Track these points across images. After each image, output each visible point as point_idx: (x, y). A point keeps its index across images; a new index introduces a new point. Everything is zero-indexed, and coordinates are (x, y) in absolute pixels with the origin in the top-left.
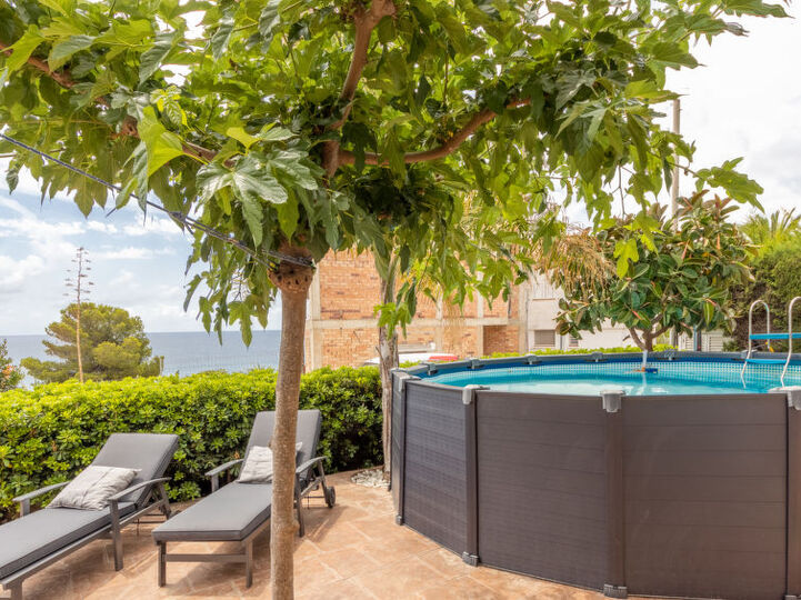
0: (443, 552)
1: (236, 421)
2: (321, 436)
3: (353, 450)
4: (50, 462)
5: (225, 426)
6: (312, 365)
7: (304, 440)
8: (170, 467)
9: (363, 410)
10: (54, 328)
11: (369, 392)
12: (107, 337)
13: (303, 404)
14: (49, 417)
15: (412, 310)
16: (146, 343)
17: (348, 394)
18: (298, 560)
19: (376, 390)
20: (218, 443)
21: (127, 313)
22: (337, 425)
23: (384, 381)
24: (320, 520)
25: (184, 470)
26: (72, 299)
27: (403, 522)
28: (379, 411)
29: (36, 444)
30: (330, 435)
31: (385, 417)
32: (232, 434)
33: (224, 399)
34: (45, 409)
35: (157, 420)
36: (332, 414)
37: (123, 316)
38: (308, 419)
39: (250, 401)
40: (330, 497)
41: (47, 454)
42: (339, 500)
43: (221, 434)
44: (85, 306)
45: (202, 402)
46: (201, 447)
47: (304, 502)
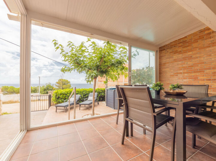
0: (111, 108)
1: (87, 94)
2: (98, 96)
3: (102, 99)
4: (66, 98)
5: (86, 94)
6: (96, 88)
7: (96, 96)
8: (80, 99)
9: (103, 93)
10: (57, 83)
11: (104, 91)
12: (65, 84)
13: (95, 92)
14: (66, 93)
15: (107, 81)
16: (71, 85)
17: (101, 91)
18: (95, 109)
19: (105, 91)
20: (85, 97)
21: (68, 81)
22: (99, 95)
23: (106, 90)
24: (97, 106)
25: (81, 100)
26: (61, 78)
27: (107, 106)
28: (105, 94)
29: (65, 95)
30: (99, 97)
31: (106, 95)
32: (87, 96)
33: (86, 91)
34: (66, 92)
35: (78, 93)
36: (99, 94)
37: (67, 81)
38: (96, 94)
39: (89, 92)
40: (98, 104)
41: (66, 97)
42: (99, 104)
43: (85, 96)
44: (62, 79)
45: (83, 91)
46: (83, 97)
47: (95, 104)
